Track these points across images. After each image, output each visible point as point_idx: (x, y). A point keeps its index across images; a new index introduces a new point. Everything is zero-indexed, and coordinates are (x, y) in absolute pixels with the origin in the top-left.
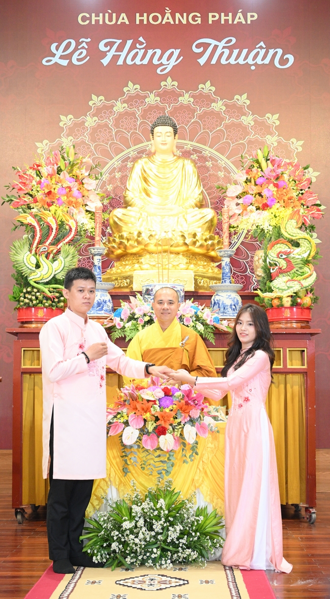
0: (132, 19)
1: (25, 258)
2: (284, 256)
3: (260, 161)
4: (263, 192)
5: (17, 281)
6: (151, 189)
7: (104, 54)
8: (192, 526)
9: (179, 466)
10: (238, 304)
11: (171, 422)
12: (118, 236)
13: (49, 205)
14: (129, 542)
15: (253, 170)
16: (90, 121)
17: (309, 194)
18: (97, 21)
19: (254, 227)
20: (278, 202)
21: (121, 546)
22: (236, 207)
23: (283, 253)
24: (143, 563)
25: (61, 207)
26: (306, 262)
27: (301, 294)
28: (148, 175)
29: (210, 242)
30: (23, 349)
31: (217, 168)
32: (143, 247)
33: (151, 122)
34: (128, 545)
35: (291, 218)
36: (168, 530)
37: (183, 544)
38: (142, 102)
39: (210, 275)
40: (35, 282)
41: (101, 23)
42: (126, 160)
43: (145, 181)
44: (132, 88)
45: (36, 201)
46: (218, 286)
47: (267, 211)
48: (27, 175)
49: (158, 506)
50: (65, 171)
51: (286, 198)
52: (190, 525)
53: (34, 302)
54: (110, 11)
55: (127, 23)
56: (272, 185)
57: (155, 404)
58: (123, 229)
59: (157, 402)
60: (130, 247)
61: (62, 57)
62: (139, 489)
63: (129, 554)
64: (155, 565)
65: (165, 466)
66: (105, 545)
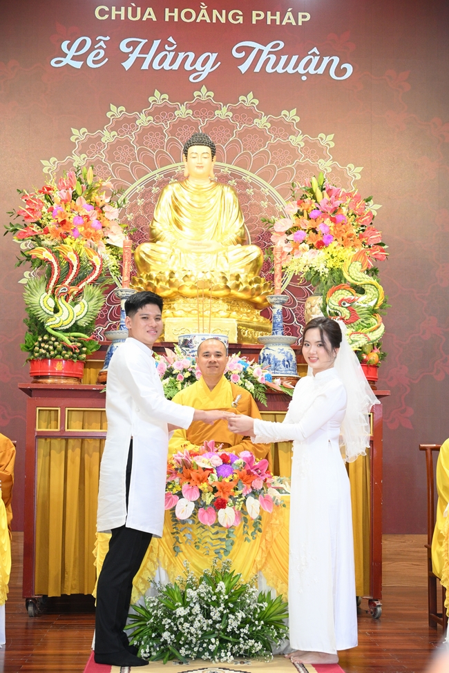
0: (159, 14)
1: (42, 301)
2: (347, 305)
3: (314, 191)
4: (318, 227)
5: (30, 327)
6: (183, 220)
7: (126, 56)
8: (254, 613)
9: (238, 545)
10: (291, 359)
11: (231, 493)
12: (145, 276)
13: (64, 236)
14: (183, 632)
15: (306, 200)
16: (108, 136)
17: (372, 232)
18: (118, 16)
19: (307, 269)
20: (336, 240)
21: (173, 636)
22: (286, 245)
23: (346, 300)
24: (199, 656)
25: (77, 240)
26: (373, 312)
27: (366, 350)
28: (180, 203)
29: (255, 286)
30: (38, 409)
31: (259, 196)
32: (176, 289)
33: (181, 139)
34: (182, 634)
35: (355, 259)
36: (228, 618)
37: (245, 634)
38: (171, 115)
39: (255, 324)
40: (53, 329)
41: (123, 18)
42: (150, 184)
43: (176, 211)
44: (158, 98)
45: (47, 232)
46: (268, 338)
47: (323, 250)
48: (35, 200)
49: (217, 590)
50: (82, 197)
51: (345, 236)
52: (251, 613)
53: (52, 353)
54: (133, 5)
55: (155, 19)
56: (328, 219)
57: (213, 473)
58: (152, 268)
59: (215, 471)
60: (161, 290)
61: (74, 58)
62: (193, 570)
63: (183, 645)
64: (213, 658)
65: (224, 545)
66: (153, 635)
